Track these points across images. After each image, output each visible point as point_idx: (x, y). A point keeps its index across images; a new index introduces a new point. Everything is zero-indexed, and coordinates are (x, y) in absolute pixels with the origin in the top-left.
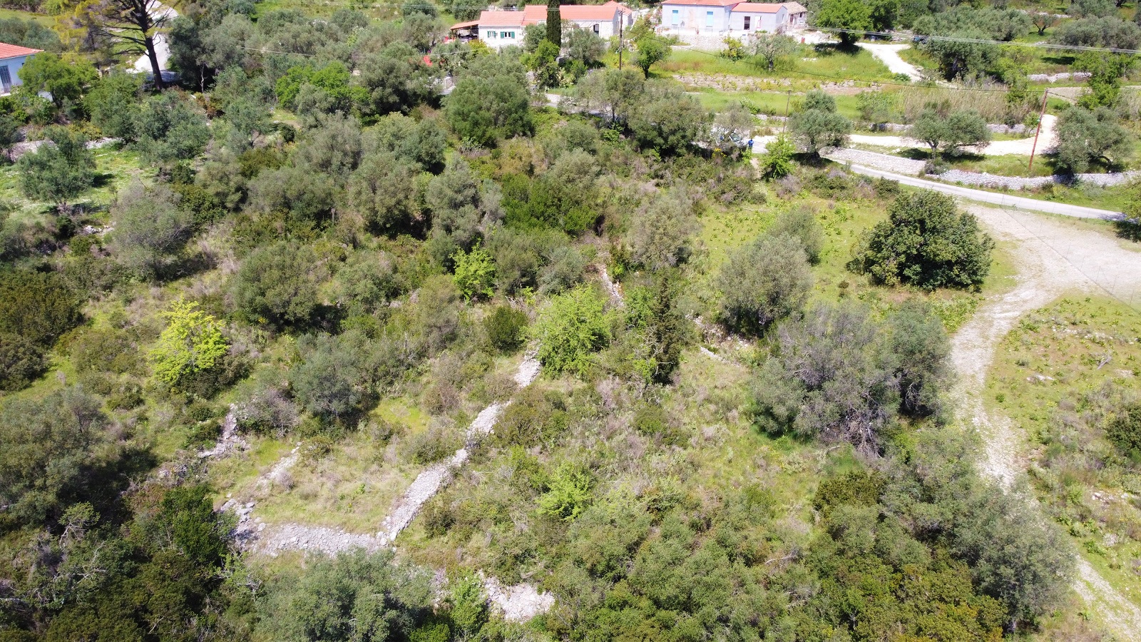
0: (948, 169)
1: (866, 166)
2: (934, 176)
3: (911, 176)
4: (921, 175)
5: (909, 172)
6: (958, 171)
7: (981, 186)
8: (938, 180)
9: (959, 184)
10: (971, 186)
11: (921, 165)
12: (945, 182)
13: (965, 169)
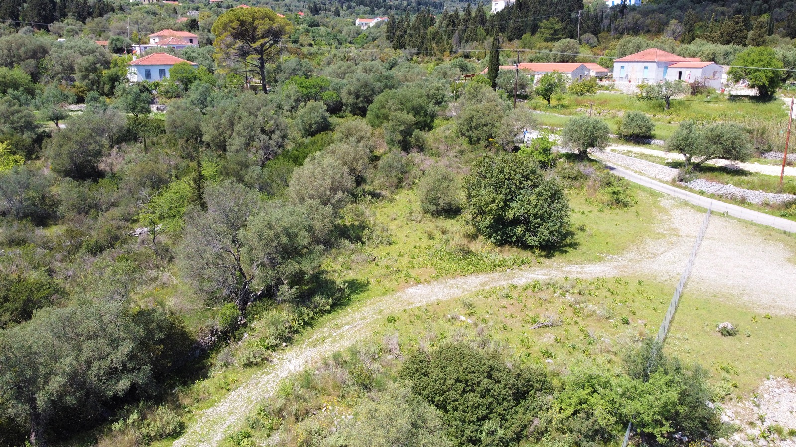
0: (697, 178)
1: (636, 172)
2: (683, 184)
3: (667, 183)
4: (673, 183)
5: (667, 179)
6: (704, 180)
7: (721, 196)
8: (686, 188)
9: (702, 193)
10: (712, 196)
11: (675, 172)
12: (691, 190)
13: (712, 180)
